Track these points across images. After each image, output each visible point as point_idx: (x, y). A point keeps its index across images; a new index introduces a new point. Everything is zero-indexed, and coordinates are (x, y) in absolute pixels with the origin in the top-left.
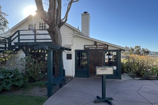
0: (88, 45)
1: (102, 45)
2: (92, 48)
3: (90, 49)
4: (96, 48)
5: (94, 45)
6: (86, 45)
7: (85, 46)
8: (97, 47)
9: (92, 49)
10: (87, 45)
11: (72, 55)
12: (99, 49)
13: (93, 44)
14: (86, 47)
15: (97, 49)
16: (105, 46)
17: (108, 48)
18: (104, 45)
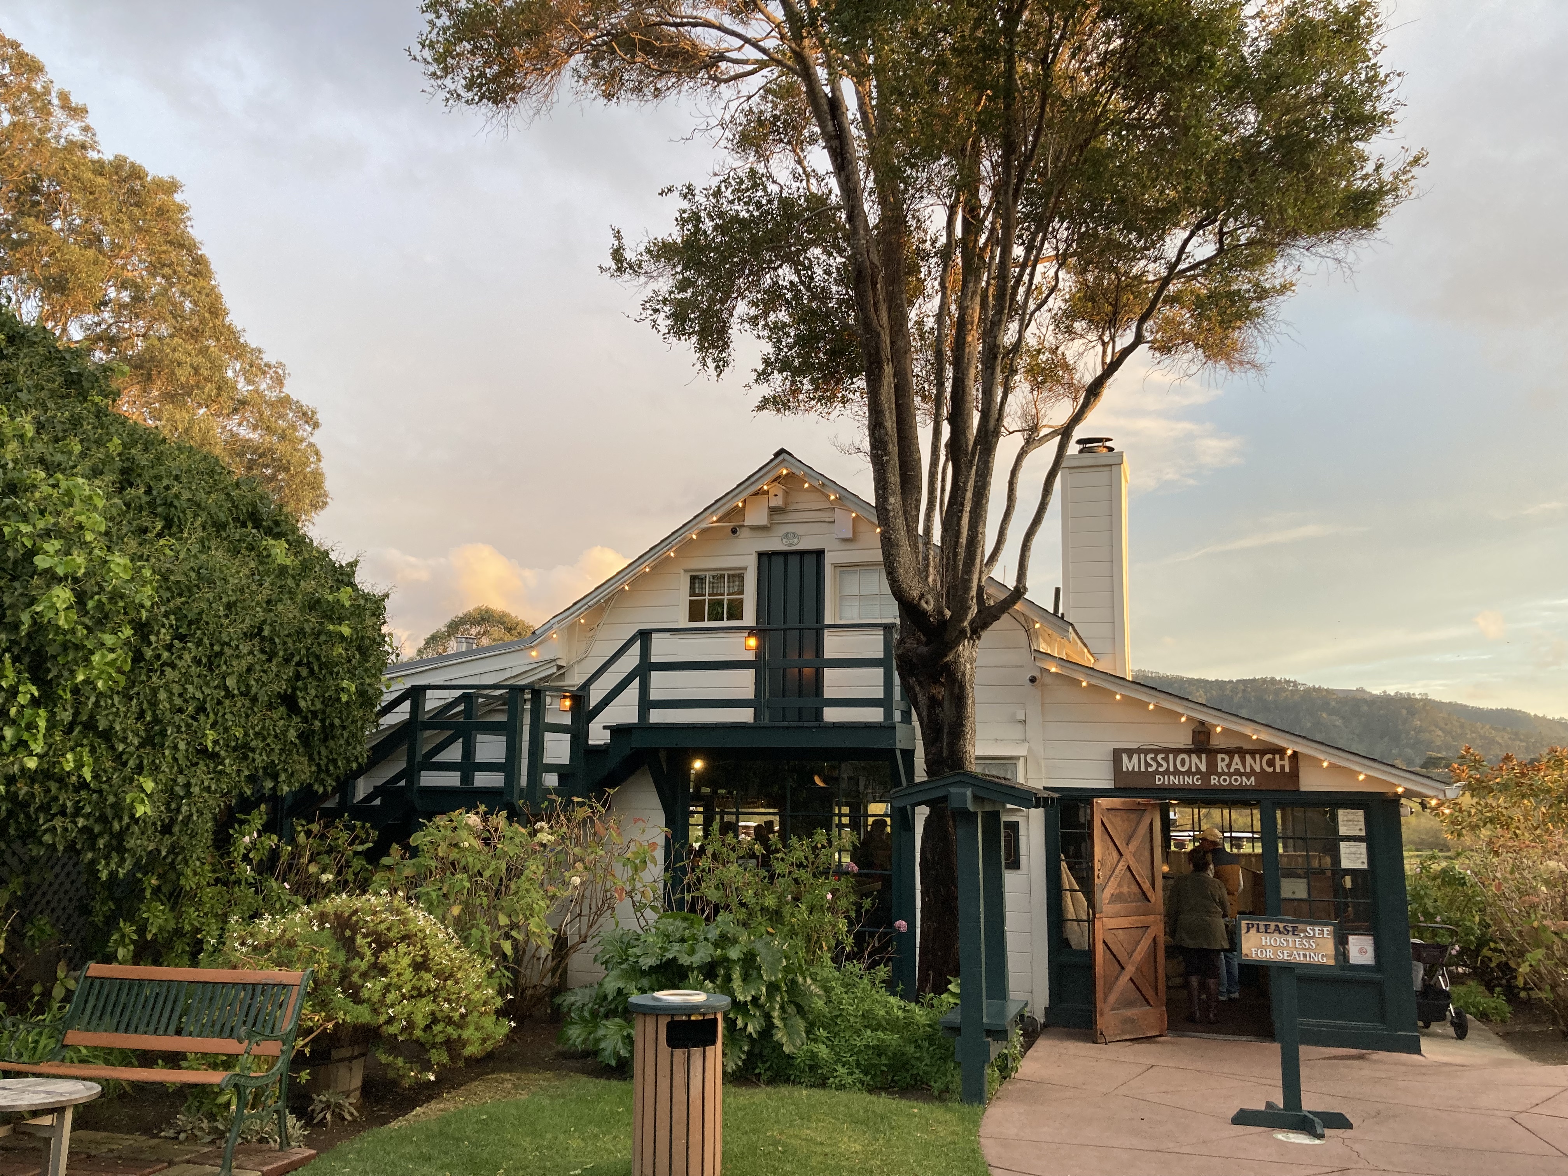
0: (1147, 752)
1: (1253, 753)
2: (1177, 772)
3: (1159, 780)
4: (1206, 776)
5: (1189, 752)
6: (1130, 752)
7: (1117, 754)
8: (1212, 768)
9: (1175, 780)
10: (1139, 751)
11: (1022, 831)
12: (1224, 782)
13: (1184, 739)
14: (1128, 764)
15: (1214, 780)
16: (1271, 763)
17: (1294, 774)
18: (1263, 753)
